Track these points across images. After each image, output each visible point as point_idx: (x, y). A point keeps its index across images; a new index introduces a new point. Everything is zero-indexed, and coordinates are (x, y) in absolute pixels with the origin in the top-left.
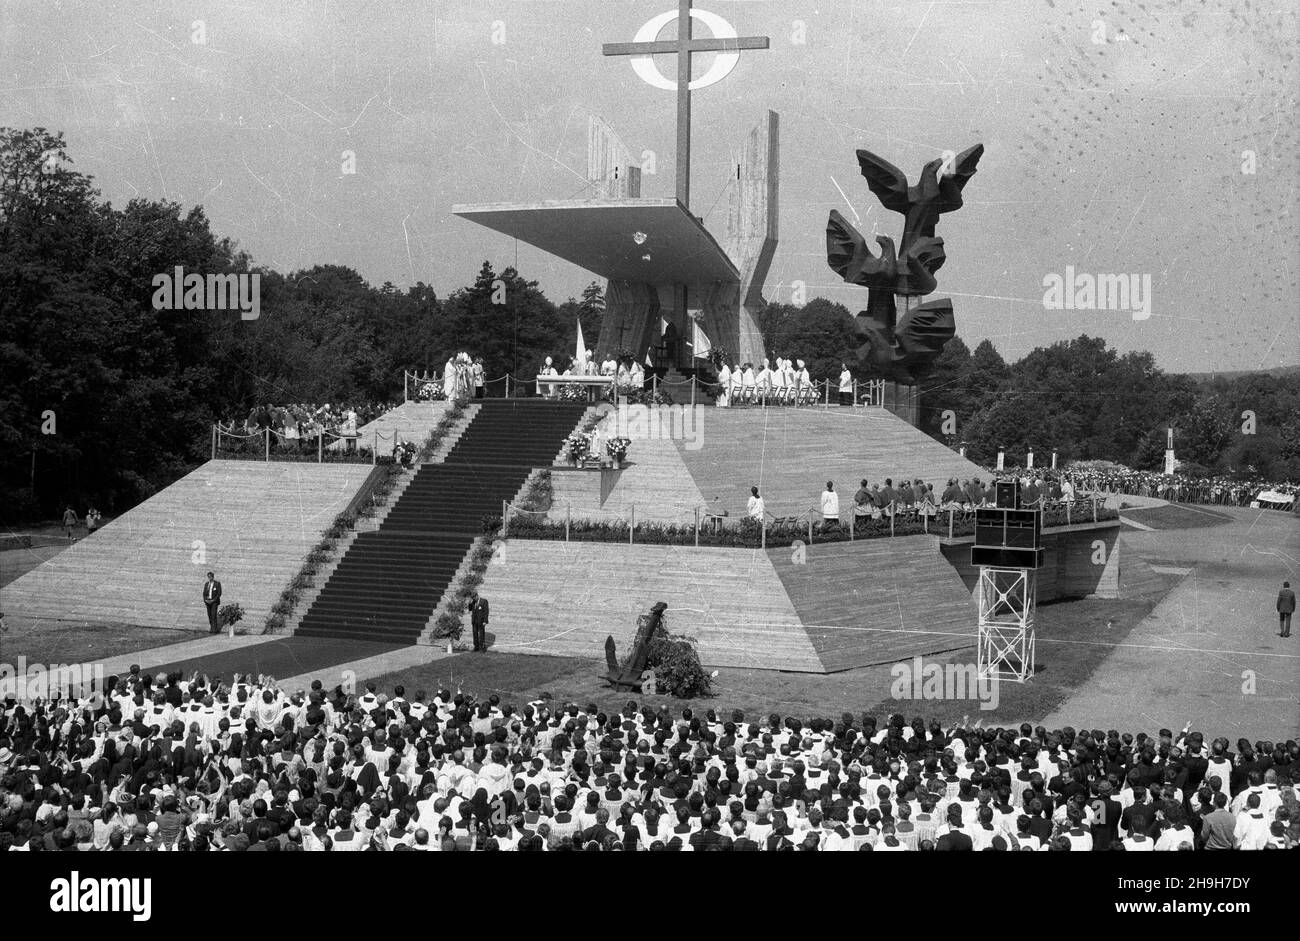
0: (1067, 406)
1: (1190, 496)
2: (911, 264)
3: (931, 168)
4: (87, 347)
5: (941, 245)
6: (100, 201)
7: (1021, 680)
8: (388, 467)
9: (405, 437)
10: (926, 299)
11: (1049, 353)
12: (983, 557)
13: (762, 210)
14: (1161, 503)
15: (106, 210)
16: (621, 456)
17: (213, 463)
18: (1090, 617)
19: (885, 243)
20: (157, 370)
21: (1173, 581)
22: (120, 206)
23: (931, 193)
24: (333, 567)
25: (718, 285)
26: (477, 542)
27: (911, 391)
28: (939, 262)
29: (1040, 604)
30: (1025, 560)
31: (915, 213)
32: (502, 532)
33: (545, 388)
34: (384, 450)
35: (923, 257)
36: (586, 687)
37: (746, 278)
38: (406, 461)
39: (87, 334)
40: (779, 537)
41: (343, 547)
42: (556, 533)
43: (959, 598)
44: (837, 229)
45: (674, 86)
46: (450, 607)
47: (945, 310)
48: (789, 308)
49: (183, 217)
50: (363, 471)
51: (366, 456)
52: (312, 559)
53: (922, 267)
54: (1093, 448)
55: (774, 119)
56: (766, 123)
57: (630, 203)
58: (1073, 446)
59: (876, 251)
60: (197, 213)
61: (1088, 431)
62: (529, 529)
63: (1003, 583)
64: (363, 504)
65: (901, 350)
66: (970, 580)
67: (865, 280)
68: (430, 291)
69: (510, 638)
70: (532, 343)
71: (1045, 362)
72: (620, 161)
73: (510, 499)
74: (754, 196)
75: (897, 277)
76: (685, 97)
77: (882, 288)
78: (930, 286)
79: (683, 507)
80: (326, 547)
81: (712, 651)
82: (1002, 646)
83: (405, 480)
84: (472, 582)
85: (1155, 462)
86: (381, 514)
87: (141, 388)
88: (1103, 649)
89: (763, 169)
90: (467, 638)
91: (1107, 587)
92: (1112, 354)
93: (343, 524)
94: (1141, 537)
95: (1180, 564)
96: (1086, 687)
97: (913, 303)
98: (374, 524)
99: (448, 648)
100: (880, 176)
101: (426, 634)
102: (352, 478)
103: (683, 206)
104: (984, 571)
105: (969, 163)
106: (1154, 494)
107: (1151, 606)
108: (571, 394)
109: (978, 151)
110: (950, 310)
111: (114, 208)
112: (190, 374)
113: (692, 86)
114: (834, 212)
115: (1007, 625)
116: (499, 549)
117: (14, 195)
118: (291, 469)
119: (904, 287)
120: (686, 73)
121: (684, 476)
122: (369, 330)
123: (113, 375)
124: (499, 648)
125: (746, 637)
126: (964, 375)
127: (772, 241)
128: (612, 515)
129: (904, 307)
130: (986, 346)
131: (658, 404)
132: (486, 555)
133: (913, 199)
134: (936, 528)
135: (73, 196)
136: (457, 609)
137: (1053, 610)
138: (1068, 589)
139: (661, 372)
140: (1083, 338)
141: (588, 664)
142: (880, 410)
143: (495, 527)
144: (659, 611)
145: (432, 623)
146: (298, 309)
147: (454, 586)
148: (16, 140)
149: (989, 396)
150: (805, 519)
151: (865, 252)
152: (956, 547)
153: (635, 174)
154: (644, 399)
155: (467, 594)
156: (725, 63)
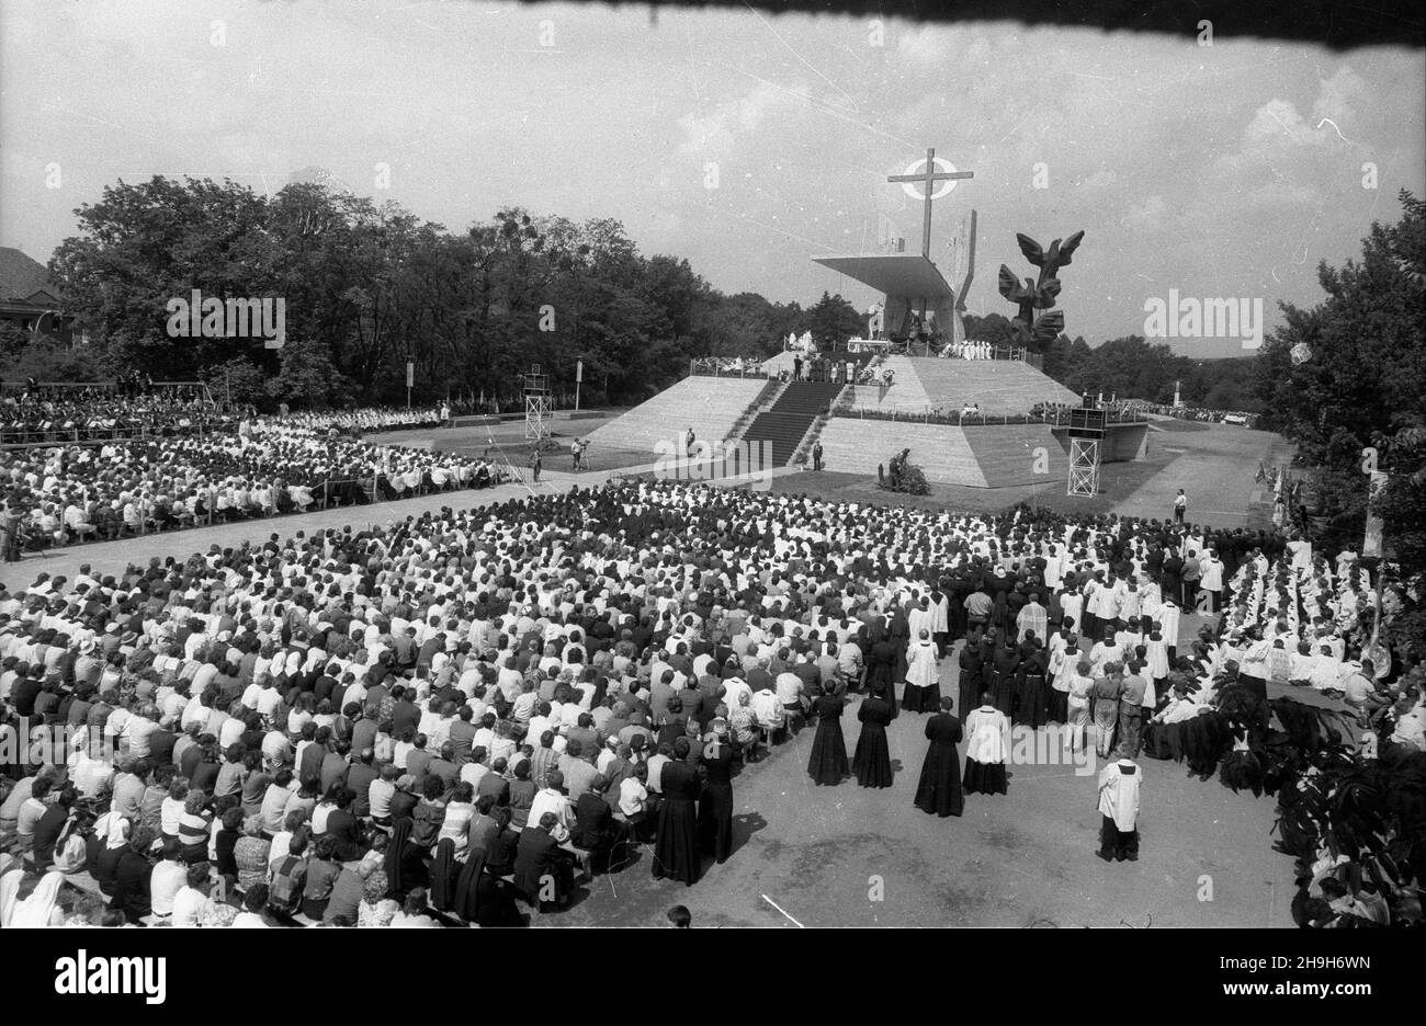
0: (1122, 371)
1: (1189, 417)
2: (1043, 291)
3: (1055, 243)
4: (632, 324)
5: (1059, 283)
6: (639, 255)
7: (1091, 496)
8: (775, 382)
9: (784, 368)
10: (1050, 310)
11: (1114, 344)
12: (1073, 433)
13: (966, 262)
14: (1171, 418)
15: (642, 259)
16: (889, 379)
17: (691, 378)
18: (1129, 469)
19: (1030, 281)
20: (666, 337)
21: (1177, 455)
22: (648, 258)
23: (1055, 256)
24: (747, 428)
25: (942, 297)
26: (817, 419)
27: (1039, 357)
28: (1057, 292)
29: (1104, 463)
30: (1097, 435)
31: (1047, 265)
32: (830, 414)
33: (852, 346)
34: (774, 374)
35: (1049, 289)
36: (870, 488)
37: (957, 295)
38: (784, 379)
39: (633, 318)
40: (972, 421)
41: (752, 419)
42: (856, 415)
43: (1060, 455)
44: (1005, 274)
45: (924, 198)
46: (804, 449)
47: (1059, 316)
48: (978, 318)
49: (679, 263)
50: (764, 383)
51: (764, 376)
52: (737, 424)
53: (1049, 294)
54: (1135, 393)
55: (974, 213)
56: (970, 216)
57: (899, 255)
58: (1124, 392)
59: (1024, 285)
60: (685, 262)
61: (1132, 384)
62: (843, 413)
63: (1084, 446)
64: (763, 398)
65: (1036, 336)
66: (1067, 448)
67: (1017, 300)
68: (798, 306)
69: (832, 464)
70: (845, 331)
71: (1111, 348)
72: (894, 236)
73: (834, 398)
74: (962, 253)
75: (1035, 298)
76: (929, 203)
77: (1027, 304)
78: (1052, 304)
79: (921, 404)
80: (744, 419)
81: (931, 475)
82: (1082, 479)
83: (783, 388)
84: (813, 438)
85: (1169, 400)
86: (771, 404)
87: (659, 345)
88: (1135, 484)
89: (968, 239)
90: (811, 464)
91: (1140, 457)
92: (1148, 345)
93: (752, 408)
94: (1162, 435)
95: (1181, 448)
96: (1127, 502)
97: (1043, 312)
98: (767, 408)
99: (801, 468)
100: (1028, 247)
101: (790, 462)
102: (758, 386)
103: (926, 256)
104: (1074, 440)
105: (1076, 241)
106: (1167, 414)
107: (1164, 466)
108: (866, 349)
109: (1082, 234)
110: (1062, 317)
111: (645, 258)
112: (681, 340)
113: (932, 197)
114: (1003, 266)
115: (1085, 468)
116: (828, 422)
117: (599, 251)
118: (729, 382)
119: (1038, 304)
120: (930, 191)
121: (921, 390)
122: (768, 322)
123: (644, 338)
124: (826, 469)
125: (948, 469)
126: (1069, 353)
127: (970, 278)
128: (884, 408)
129: (1038, 314)
130: (1080, 339)
131: (909, 355)
132: (821, 425)
133: (1045, 259)
134: (1049, 420)
135: (628, 252)
136: (807, 450)
137: (1110, 465)
138: (1119, 456)
139: (912, 340)
140: (1133, 337)
141: (870, 477)
142: (1022, 363)
143: (826, 411)
144: (906, 452)
145: (794, 456)
146: (733, 311)
147: (805, 439)
148: (600, 225)
149: (1080, 364)
150: (982, 413)
151: (1019, 286)
152: (1059, 431)
153: (902, 242)
154: (902, 352)
155: (811, 443)
156: (950, 185)
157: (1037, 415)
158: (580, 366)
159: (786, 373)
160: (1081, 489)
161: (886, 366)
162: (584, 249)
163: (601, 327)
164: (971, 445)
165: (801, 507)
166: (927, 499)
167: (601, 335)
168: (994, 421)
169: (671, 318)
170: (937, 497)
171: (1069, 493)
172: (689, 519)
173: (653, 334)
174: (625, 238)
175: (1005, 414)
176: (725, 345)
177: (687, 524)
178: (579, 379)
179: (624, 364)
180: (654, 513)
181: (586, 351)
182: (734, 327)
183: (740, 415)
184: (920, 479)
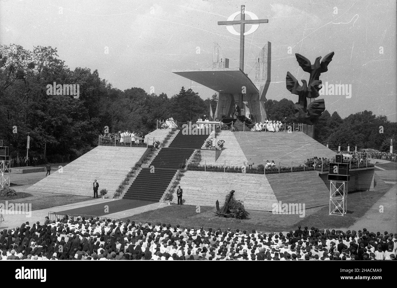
0: (360, 132)
2: (312, 88)
3: (318, 59)
5: (320, 83)
6: (67, 68)
7: (342, 215)
8: (151, 149)
9: (157, 139)
10: (316, 99)
11: (355, 116)
12: (331, 178)
13: (266, 72)
14: (388, 162)
15: (68, 70)
16: (221, 146)
17: (99, 147)
18: (365, 196)
19: (304, 82)
20: (83, 119)
21: (392, 186)
23: (318, 67)
24: (134, 178)
25: (252, 94)
26: (178, 172)
27: (311, 127)
28: (320, 88)
29: (350, 193)
30: (344, 179)
31: (314, 72)
32: (185, 169)
34: (150, 144)
35: (315, 86)
36: (211, 215)
37: (261, 92)
38: (157, 147)
40: (271, 171)
41: (137, 173)
42: (202, 169)
43: (324, 190)
44: (289, 77)
45: (239, 34)
46: (170, 191)
47: (322, 102)
48: (275, 101)
49: (92, 72)
50: (144, 150)
51: (145, 145)
52: (128, 176)
53: (314, 91)
54: (368, 145)
55: (269, 44)
56: (267, 45)
57: (226, 69)
58: (362, 144)
59: (301, 84)
60: (96, 72)
61: (367, 139)
62: (194, 168)
63: (337, 186)
64: (144, 159)
65: (309, 114)
67: (297, 93)
68: (166, 96)
69: (188, 200)
70: (196, 112)
71: (353, 118)
72: (222, 57)
73: (188, 158)
74: (263, 67)
75: (307, 92)
76: (243, 38)
77: (303, 95)
78: (317, 95)
79: (240, 161)
80: (132, 172)
81: (248, 205)
82: (337, 205)
83: (157, 153)
84: (176, 184)
85: (387, 149)
86: (149, 163)
87: (79, 124)
88: (368, 206)
89: (266, 59)
90: (175, 200)
91: (372, 188)
92: (374, 116)
93: (138, 165)
97: (312, 100)
98: (147, 165)
99: (169, 204)
100: (302, 61)
101: (162, 199)
102: (140, 152)
103: (241, 70)
104: (332, 182)
105: (330, 57)
106: (387, 159)
107: (384, 194)
109: (332, 54)
110: (324, 102)
111: (71, 70)
112: (93, 120)
113: (245, 34)
114: (288, 72)
115: (338, 198)
116: (185, 174)
117: (41, 66)
118: (123, 149)
119: (310, 95)
120: (243, 31)
121: (241, 152)
122: (147, 107)
123: (70, 120)
124: (185, 204)
125: (259, 201)
126: (329, 122)
127: (269, 81)
128: (219, 164)
129: (310, 101)
130: (335, 113)
131: (233, 131)
132: (181, 176)
133: (312, 68)
134: (318, 168)
135: (59, 67)
136: (172, 191)
137: (353, 194)
138: (360, 187)
139: (235, 121)
140: (366, 111)
141: (211, 208)
142: (301, 133)
143: (184, 167)
144: (232, 193)
145: (164, 196)
146: (125, 101)
147: (171, 184)
148: (42, 50)
149: (336, 128)
150: (277, 165)
151: (298, 84)
152: (323, 175)
153: (227, 61)
154: (229, 128)
155: (175, 187)
156: (255, 27)
157: (310, 166)
158: (29, 138)
159: (158, 143)
160: (337, 211)
161: (219, 138)
162: (32, 65)
163: (43, 113)
164: (272, 186)
165: (168, 232)
166: (246, 221)
167: (42, 119)
168: (285, 170)
169: (87, 107)
170: (252, 220)
171: (330, 214)
172: (98, 243)
173: (75, 117)
174: (58, 58)
175: (291, 166)
176: (121, 123)
177: (97, 246)
178: (28, 147)
179: (57, 136)
180: (76, 240)
181: (33, 129)
182: (126, 112)
183: (130, 170)
184: (241, 208)
